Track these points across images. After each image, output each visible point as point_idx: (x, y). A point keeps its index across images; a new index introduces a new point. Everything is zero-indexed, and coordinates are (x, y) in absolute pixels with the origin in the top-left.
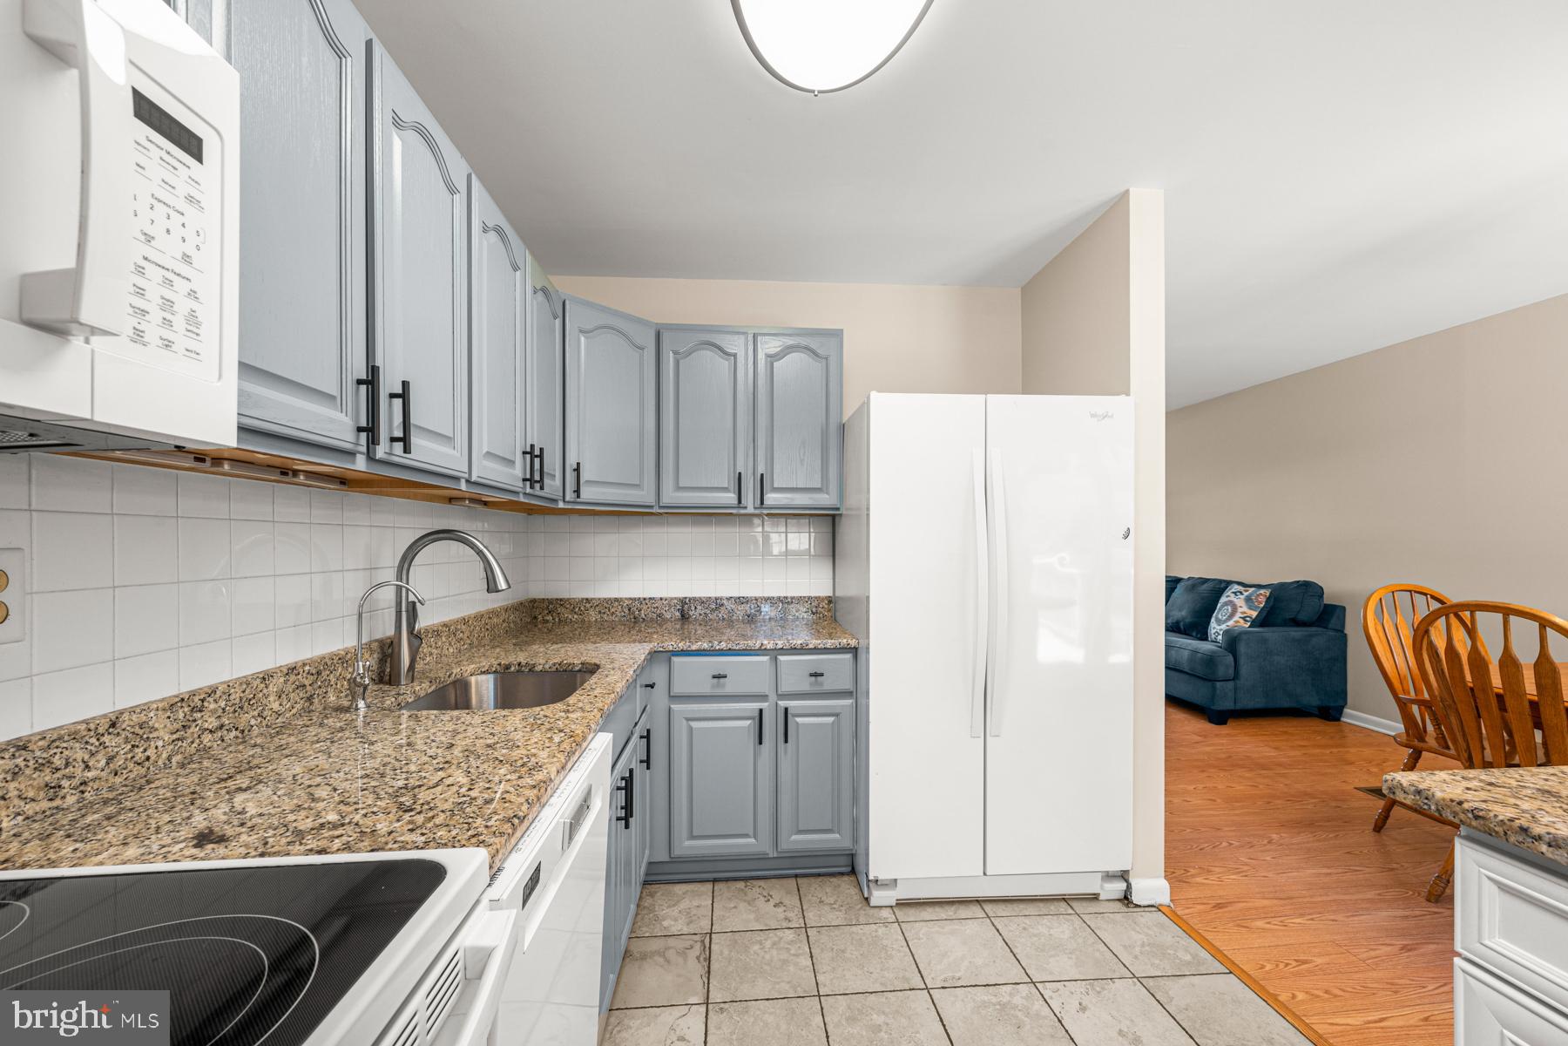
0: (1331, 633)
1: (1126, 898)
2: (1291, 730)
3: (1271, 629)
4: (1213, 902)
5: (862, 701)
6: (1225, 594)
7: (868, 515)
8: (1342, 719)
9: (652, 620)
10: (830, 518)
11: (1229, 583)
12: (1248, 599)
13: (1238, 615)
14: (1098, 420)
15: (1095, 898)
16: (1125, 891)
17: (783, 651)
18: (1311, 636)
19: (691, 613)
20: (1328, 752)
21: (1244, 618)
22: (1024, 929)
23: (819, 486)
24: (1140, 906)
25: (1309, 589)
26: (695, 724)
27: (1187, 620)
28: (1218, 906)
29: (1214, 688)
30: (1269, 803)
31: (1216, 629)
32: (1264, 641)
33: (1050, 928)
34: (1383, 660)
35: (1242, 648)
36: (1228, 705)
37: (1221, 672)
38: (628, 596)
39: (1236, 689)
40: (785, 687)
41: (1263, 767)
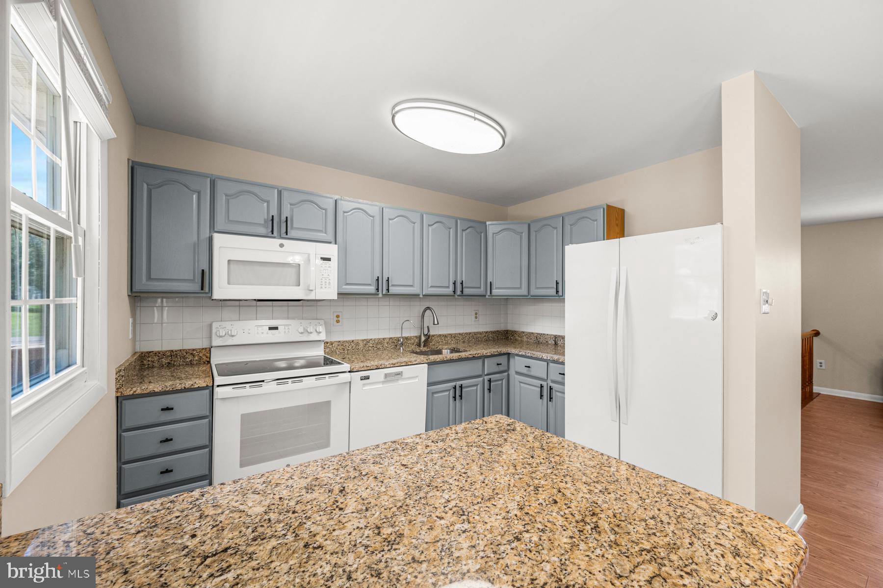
9: (544, 343)
19: (559, 342)
26: (522, 384)
38: (536, 332)
40: (550, 377)
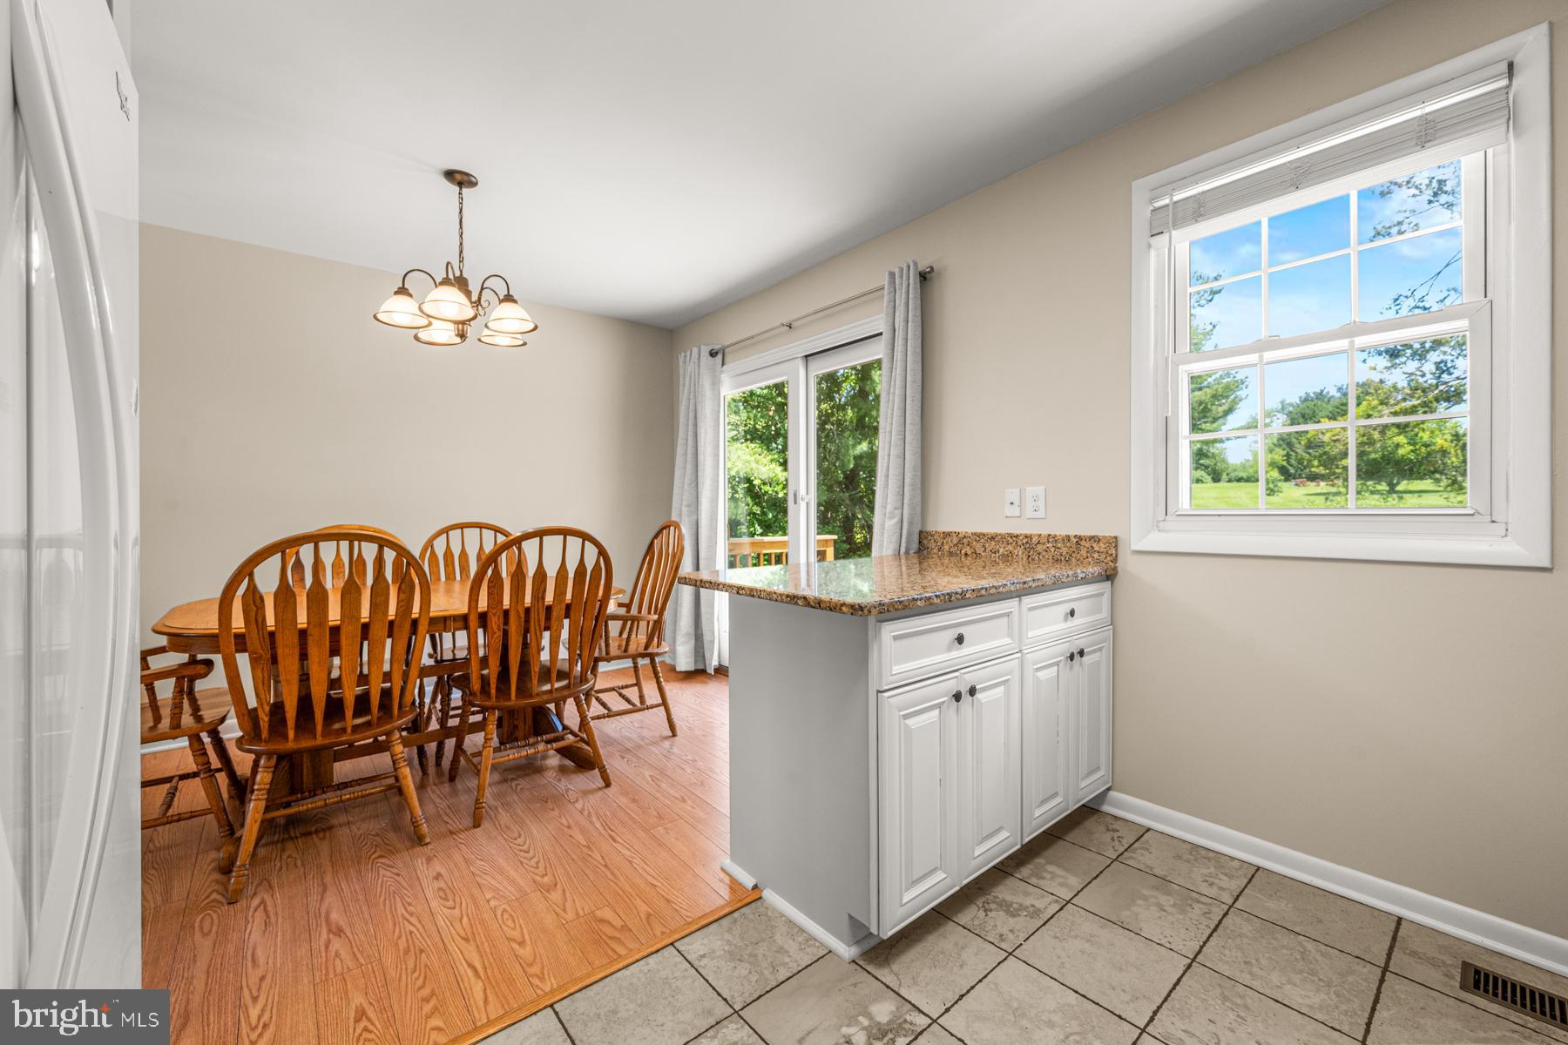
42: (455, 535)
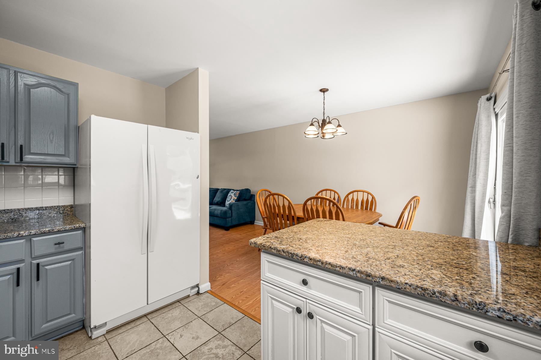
0: (252, 202)
1: (198, 292)
2: (243, 229)
3: (240, 202)
4: (222, 284)
5: (87, 251)
6: (229, 193)
7: (90, 168)
8: (255, 224)
10: (72, 169)
11: (230, 190)
12: (235, 194)
13: (232, 199)
14: (189, 140)
15: (188, 296)
16: (198, 290)
17: (35, 235)
18: (248, 203)
20: (251, 233)
21: (233, 200)
22: (163, 318)
23: (63, 153)
24: (202, 293)
25: (248, 190)
27: (220, 201)
28: (223, 285)
29: (226, 221)
30: (237, 250)
31: (227, 203)
32: (238, 205)
33: (172, 313)
34: (260, 208)
35: (233, 208)
36: (229, 225)
37: (228, 215)
39: (231, 219)
40: (37, 253)
41: (237, 241)
42: (355, 194)
